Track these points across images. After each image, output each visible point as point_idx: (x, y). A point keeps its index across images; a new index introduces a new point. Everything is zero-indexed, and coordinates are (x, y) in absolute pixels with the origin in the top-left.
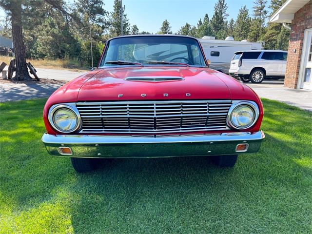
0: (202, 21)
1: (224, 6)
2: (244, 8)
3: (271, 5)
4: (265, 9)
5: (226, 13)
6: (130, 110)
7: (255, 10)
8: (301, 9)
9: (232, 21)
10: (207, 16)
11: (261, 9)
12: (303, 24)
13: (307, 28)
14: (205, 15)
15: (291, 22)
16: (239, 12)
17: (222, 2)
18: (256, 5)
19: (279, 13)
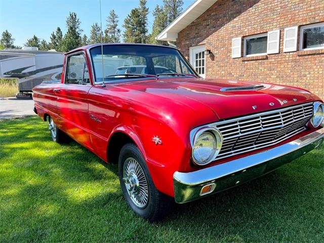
0: (55, 34)
1: (77, 20)
2: (96, 25)
3: (124, 24)
4: (118, 27)
5: (80, 28)
6: (263, 122)
7: (109, 27)
8: (184, 29)
9: (85, 37)
10: (59, 29)
11: (114, 28)
12: (188, 43)
13: (191, 46)
14: (57, 28)
15: (175, 41)
16: (92, 29)
17: (74, 17)
18: (109, 23)
19: (167, 32)
